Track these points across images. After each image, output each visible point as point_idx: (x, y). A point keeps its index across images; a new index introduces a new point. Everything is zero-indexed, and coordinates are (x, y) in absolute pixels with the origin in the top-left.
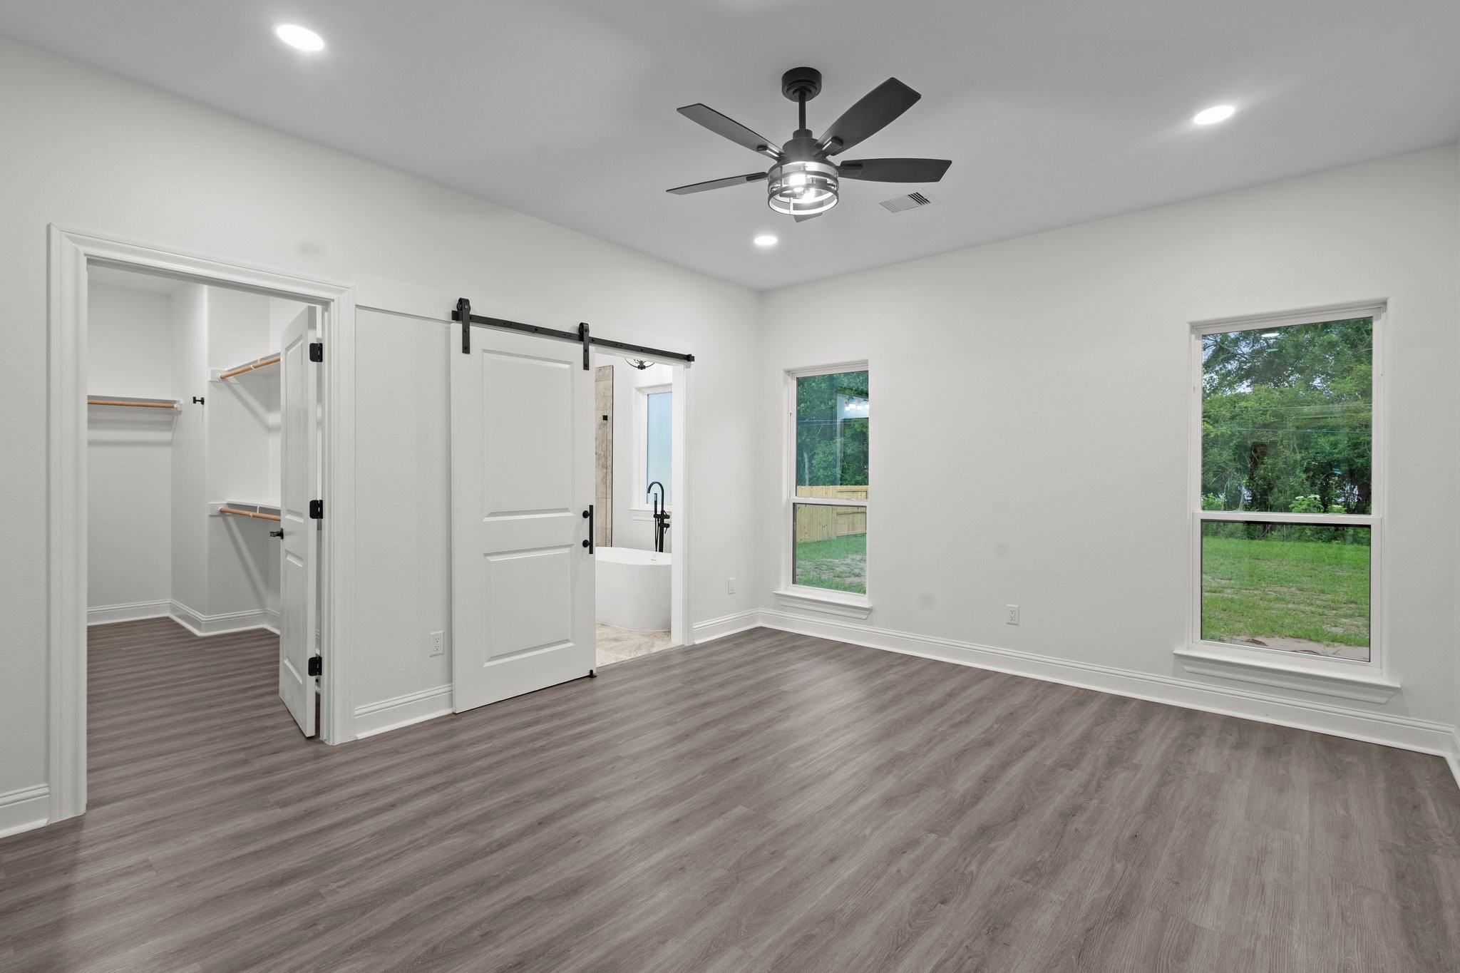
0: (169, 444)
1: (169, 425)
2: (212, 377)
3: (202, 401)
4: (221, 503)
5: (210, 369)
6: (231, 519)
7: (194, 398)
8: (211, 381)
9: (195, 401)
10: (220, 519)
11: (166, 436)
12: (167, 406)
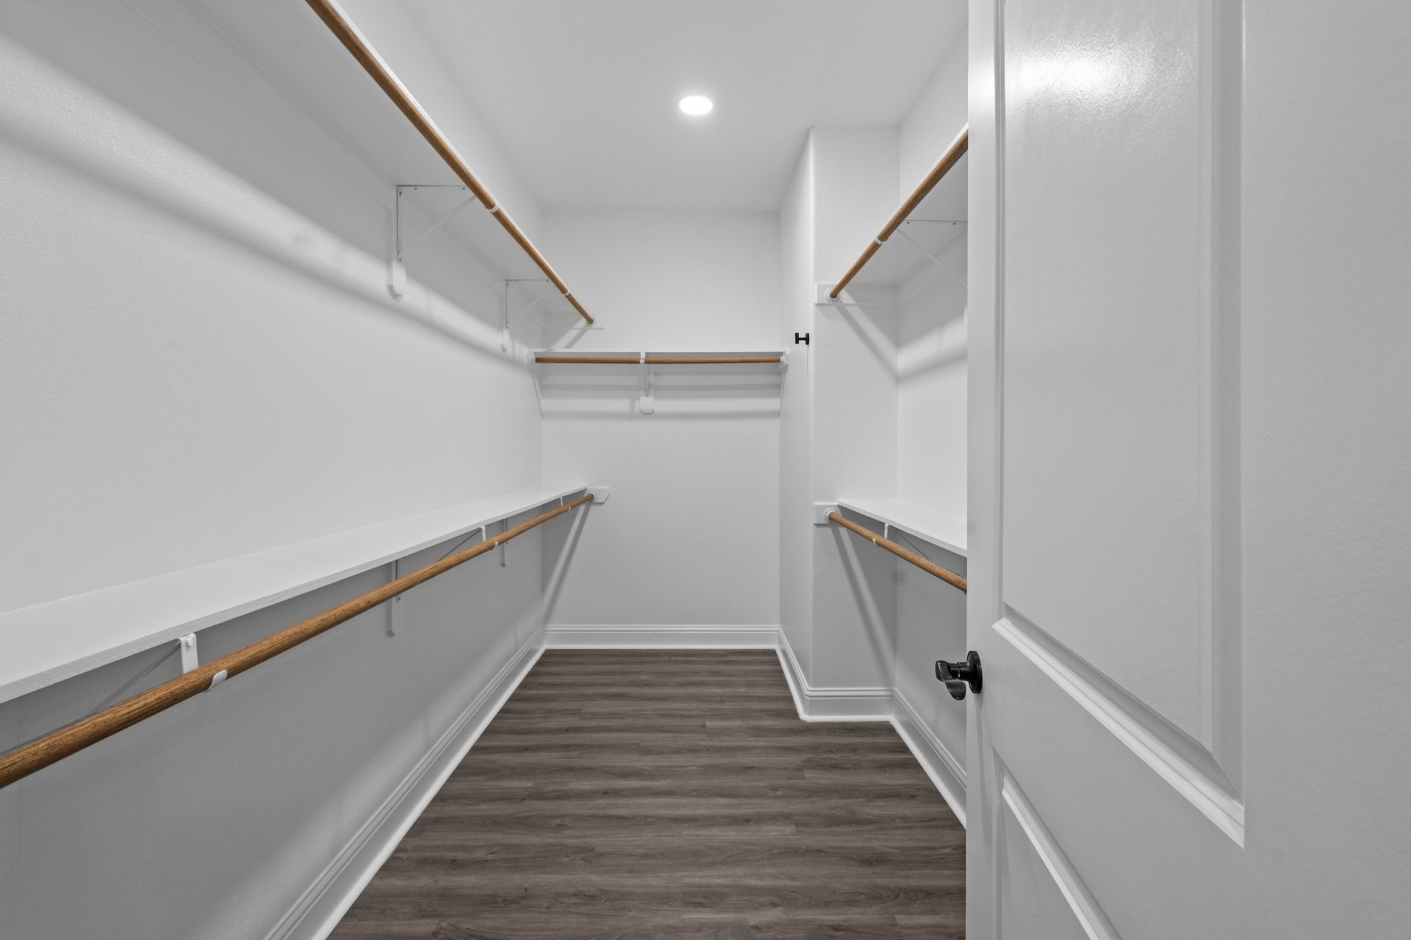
0: (777, 414)
1: (777, 388)
2: (819, 297)
3: (807, 339)
4: (829, 505)
5: (816, 285)
6: (843, 531)
7: (797, 335)
8: (818, 305)
9: (798, 339)
10: (829, 530)
11: (772, 404)
12: (773, 361)
